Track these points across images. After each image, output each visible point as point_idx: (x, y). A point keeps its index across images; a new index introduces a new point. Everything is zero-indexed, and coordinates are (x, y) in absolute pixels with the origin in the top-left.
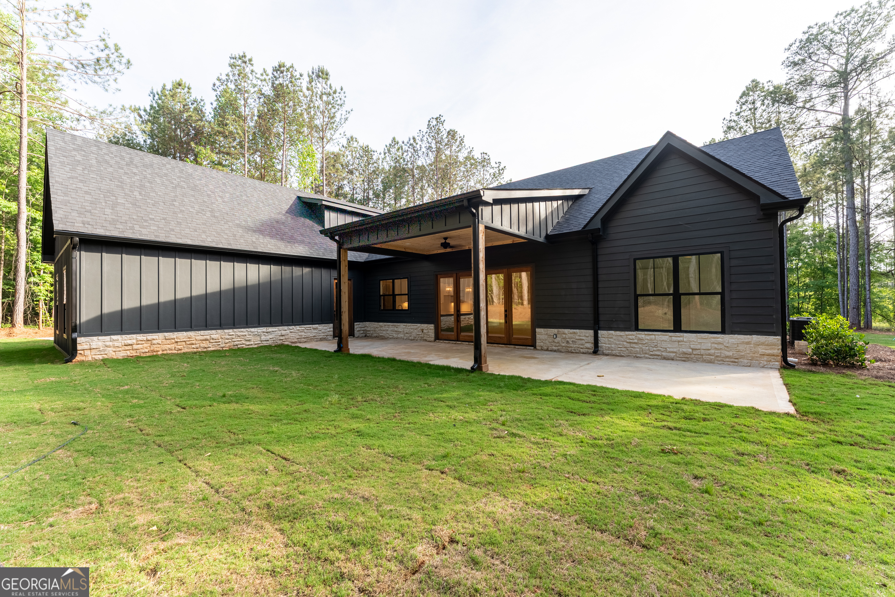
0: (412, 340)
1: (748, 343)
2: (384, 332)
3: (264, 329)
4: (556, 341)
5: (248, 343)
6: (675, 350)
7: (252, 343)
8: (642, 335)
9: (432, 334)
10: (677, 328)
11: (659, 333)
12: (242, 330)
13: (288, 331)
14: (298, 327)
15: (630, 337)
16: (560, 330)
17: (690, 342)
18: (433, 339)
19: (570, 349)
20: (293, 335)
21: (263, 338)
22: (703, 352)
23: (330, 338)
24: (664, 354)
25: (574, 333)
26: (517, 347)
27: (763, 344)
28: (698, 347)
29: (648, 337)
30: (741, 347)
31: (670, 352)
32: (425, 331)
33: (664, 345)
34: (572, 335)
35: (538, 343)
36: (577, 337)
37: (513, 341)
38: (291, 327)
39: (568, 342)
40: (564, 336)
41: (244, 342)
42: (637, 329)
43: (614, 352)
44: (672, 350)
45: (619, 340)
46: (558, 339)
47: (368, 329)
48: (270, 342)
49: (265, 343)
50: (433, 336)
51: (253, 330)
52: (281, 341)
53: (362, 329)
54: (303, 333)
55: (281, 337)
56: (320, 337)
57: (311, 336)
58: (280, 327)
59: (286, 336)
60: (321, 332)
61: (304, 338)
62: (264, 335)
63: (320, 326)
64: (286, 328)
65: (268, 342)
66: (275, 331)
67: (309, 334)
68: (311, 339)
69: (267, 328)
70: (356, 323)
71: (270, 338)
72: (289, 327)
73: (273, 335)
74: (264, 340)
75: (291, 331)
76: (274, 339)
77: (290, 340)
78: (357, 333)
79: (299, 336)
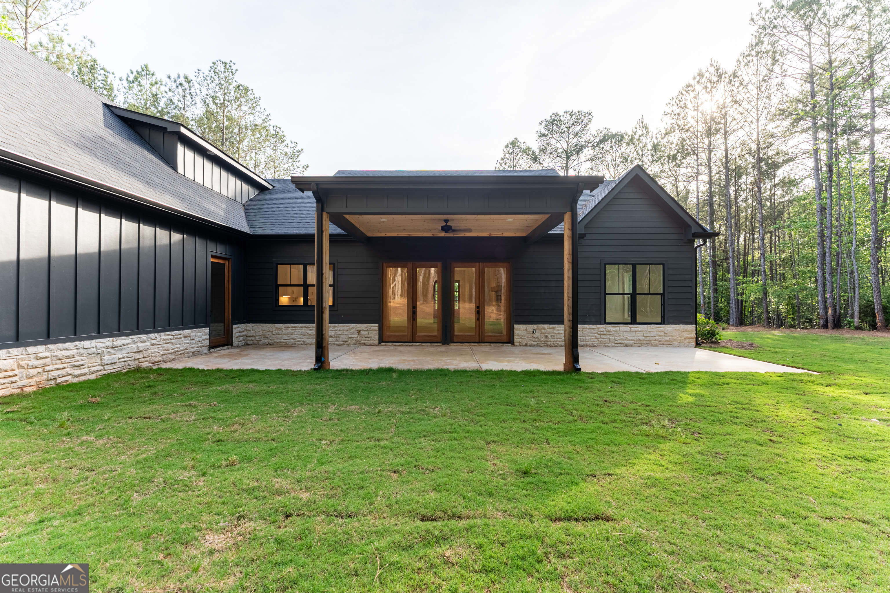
0: (339, 345)
1: (678, 330)
2: (285, 337)
3: (108, 342)
4: (535, 336)
5: (77, 372)
6: (633, 338)
7: (86, 370)
8: (610, 327)
9: (375, 336)
10: (634, 321)
11: (622, 325)
12: (67, 345)
13: (148, 343)
14: (162, 335)
15: (601, 329)
16: (539, 325)
17: (643, 331)
18: (376, 342)
19: (549, 343)
20: (154, 349)
21: (107, 359)
22: (651, 338)
23: (205, 350)
24: (626, 342)
25: (554, 328)
26: (492, 344)
27: (686, 330)
28: (648, 335)
29: (614, 329)
30: (674, 334)
31: (630, 340)
32: (362, 333)
33: (626, 335)
34: (551, 330)
35: (517, 339)
36: (556, 332)
37: (486, 339)
38: (152, 336)
39: (546, 337)
40: (543, 331)
41: (69, 370)
42: (605, 323)
43: (588, 343)
44: (631, 338)
45: (591, 333)
46: (537, 334)
47: (250, 334)
48: (118, 367)
49: (110, 369)
50: (377, 339)
51: (87, 344)
52: (137, 362)
53: (242, 334)
54: (169, 345)
55: (137, 354)
56: (193, 350)
57: (181, 349)
58: (136, 336)
59: (144, 352)
60: (193, 341)
61: (171, 353)
62: (109, 352)
63: (192, 332)
64: (144, 337)
65: (115, 367)
66: (128, 344)
67: (178, 346)
68: (181, 354)
69: (115, 339)
70: (235, 326)
71: (119, 359)
72: (150, 335)
73: (124, 351)
74: (110, 362)
75: (153, 342)
76: (126, 359)
77: (151, 359)
78: (236, 340)
79: (165, 350)
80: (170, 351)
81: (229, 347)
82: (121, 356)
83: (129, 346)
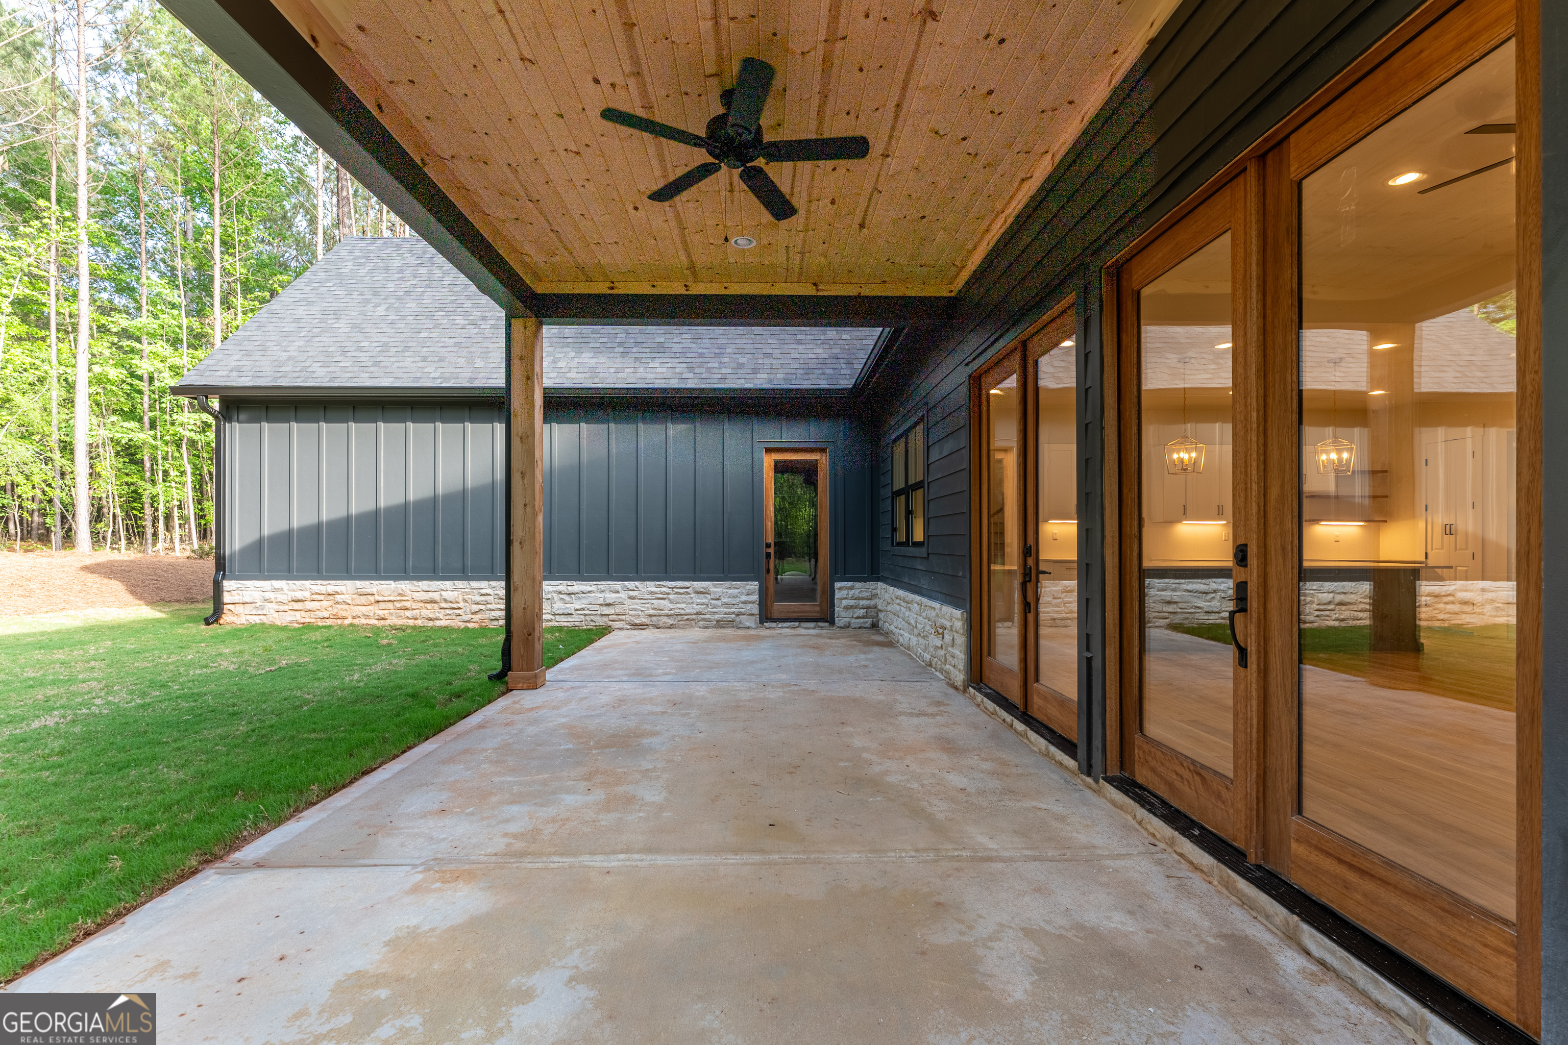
3: (562, 585)
13: (623, 595)
20: (636, 605)
21: (558, 606)
23: (751, 621)
38: (631, 585)
47: (880, 605)
48: (575, 620)
49: (563, 621)
52: (605, 619)
53: (862, 603)
54: (666, 602)
55: (604, 608)
56: (717, 617)
57: (688, 611)
58: (603, 583)
59: (617, 607)
60: (718, 603)
61: (667, 615)
62: (562, 599)
63: (715, 586)
64: (618, 585)
65: (570, 620)
66: (589, 592)
67: (683, 606)
68: (688, 619)
69: (569, 583)
70: (838, 585)
71: (577, 610)
72: (626, 583)
73: (584, 601)
74: (561, 612)
75: (632, 593)
76: (587, 612)
77: (628, 618)
78: (843, 614)
79: (654, 609)
80: (666, 612)
81: (827, 624)
82: (578, 607)
83: (593, 595)
